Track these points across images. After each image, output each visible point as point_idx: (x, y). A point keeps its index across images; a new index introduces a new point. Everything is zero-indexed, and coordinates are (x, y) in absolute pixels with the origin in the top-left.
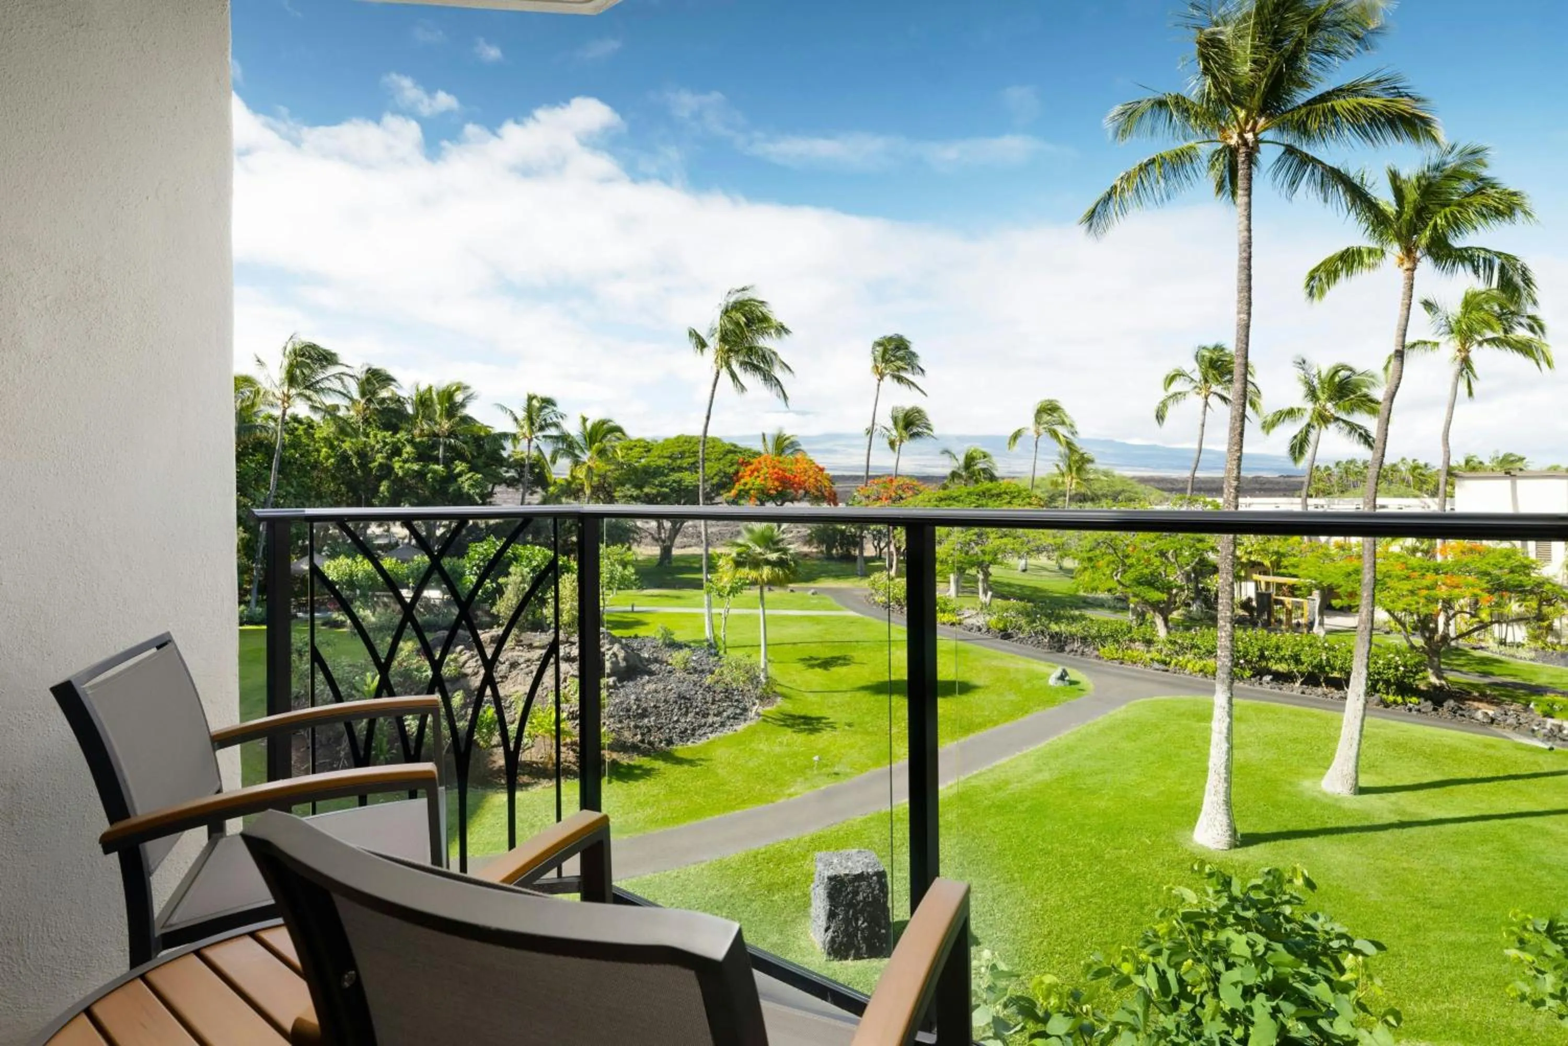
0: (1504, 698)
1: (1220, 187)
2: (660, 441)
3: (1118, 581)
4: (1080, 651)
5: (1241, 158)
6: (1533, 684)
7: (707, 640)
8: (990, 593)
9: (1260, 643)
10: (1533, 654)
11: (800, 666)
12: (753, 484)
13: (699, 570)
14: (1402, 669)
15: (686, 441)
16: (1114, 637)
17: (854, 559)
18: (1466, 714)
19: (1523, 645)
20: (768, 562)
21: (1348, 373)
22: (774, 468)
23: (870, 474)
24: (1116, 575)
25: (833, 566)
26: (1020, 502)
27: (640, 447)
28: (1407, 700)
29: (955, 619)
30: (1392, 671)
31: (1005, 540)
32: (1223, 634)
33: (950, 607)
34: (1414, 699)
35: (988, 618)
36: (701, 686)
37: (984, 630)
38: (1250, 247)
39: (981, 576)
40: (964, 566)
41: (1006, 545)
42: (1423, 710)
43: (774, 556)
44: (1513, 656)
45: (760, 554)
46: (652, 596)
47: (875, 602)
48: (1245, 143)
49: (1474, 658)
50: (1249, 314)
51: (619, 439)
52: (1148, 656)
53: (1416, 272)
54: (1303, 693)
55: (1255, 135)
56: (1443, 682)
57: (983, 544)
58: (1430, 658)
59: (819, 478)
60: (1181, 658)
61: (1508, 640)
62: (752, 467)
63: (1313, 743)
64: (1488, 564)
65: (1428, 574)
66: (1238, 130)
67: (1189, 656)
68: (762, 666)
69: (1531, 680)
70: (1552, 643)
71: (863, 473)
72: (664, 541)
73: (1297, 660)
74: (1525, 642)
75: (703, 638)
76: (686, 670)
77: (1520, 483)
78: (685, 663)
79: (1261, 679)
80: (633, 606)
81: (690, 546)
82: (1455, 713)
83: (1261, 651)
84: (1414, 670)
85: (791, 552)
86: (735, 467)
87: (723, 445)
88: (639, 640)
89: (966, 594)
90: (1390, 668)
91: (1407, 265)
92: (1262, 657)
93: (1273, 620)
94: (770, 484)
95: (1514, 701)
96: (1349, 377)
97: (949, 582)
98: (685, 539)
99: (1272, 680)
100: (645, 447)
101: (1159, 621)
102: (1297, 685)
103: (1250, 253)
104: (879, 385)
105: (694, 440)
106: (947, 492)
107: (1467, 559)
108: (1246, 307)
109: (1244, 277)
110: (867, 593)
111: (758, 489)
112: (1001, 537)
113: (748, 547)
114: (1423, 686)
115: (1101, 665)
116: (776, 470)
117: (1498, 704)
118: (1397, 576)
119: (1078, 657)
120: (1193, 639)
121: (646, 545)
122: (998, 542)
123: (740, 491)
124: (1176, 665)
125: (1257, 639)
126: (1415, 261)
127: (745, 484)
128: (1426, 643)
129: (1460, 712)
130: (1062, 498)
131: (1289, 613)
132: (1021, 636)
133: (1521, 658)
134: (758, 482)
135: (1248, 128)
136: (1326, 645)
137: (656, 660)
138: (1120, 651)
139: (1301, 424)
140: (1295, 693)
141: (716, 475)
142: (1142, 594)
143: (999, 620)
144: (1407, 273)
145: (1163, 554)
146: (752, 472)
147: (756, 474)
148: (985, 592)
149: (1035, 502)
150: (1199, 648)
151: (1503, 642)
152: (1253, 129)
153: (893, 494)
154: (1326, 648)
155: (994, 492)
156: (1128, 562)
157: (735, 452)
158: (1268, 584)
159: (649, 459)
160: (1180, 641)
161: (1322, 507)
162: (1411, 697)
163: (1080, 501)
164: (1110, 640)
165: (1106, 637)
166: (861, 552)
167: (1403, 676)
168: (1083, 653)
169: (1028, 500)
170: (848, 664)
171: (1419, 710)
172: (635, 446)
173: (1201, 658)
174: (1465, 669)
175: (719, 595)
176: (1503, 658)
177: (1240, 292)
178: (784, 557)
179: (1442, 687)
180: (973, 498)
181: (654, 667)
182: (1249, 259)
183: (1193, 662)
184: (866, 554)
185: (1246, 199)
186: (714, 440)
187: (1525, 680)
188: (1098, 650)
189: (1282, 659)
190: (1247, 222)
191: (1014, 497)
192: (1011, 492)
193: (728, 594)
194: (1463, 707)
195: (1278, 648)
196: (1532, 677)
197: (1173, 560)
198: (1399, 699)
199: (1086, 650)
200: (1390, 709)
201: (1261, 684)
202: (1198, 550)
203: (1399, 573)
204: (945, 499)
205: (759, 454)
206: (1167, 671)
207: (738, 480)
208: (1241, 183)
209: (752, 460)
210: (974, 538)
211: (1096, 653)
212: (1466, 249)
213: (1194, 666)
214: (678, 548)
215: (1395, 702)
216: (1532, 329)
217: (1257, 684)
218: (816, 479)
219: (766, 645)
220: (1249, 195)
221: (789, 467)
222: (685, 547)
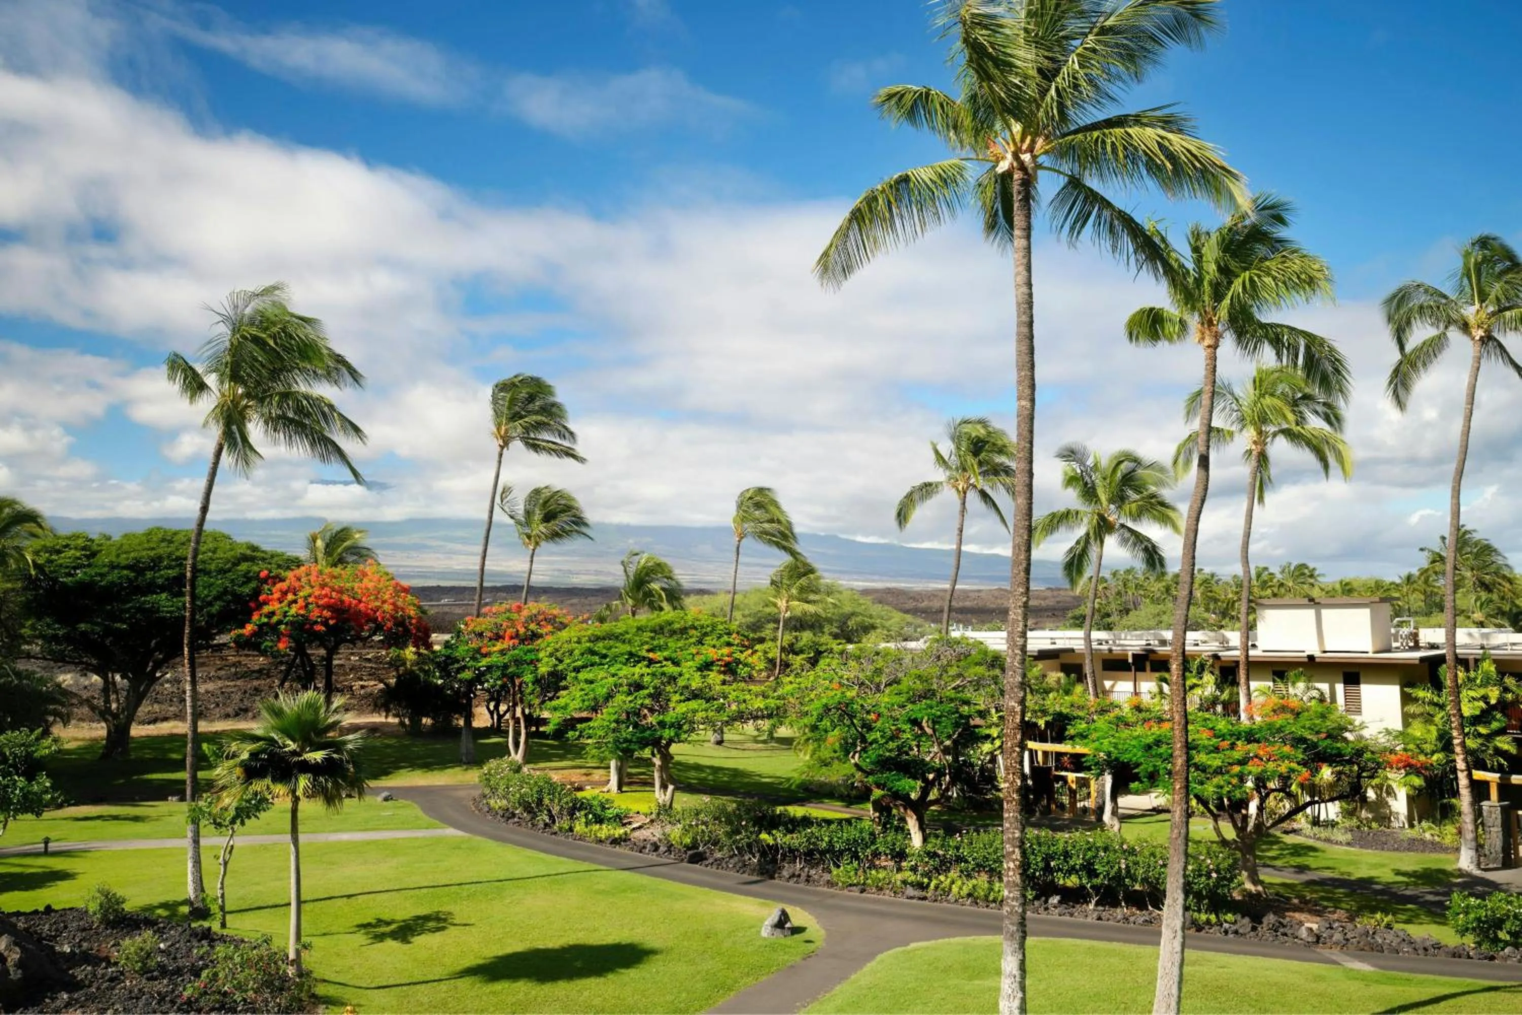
0: (1325, 903)
1: (991, 226)
2: (116, 537)
3: (856, 765)
4: (804, 875)
5: (1016, 187)
6: (1353, 878)
7: (187, 902)
8: (671, 787)
9: (1044, 849)
10: (1349, 836)
11: (361, 938)
12: (285, 614)
13: (179, 765)
14: (1214, 875)
15: (163, 540)
16: (853, 851)
17: (457, 731)
18: (1289, 932)
19: (1337, 823)
20: (305, 767)
21: (1132, 465)
22: (323, 586)
23: (485, 584)
24: (853, 757)
25: (418, 748)
26: (714, 642)
27: (76, 548)
28: (1222, 917)
29: (620, 831)
30: (1203, 879)
31: (694, 704)
32: (1011, 865)
33: (610, 813)
34: (1230, 917)
35: (668, 829)
36: (173, 1002)
37: (662, 849)
38: (1031, 308)
39: (657, 761)
40: (633, 747)
41: (695, 711)
42: (1241, 931)
43: (318, 756)
44: (1328, 840)
45: (294, 753)
46: (86, 819)
47: (490, 809)
48: (1022, 167)
49: (1286, 846)
50: (1033, 401)
51: (34, 535)
52: (899, 877)
53: (1218, 350)
54: (1099, 918)
55: (1034, 157)
56: (1260, 888)
57: (664, 709)
58: (1244, 855)
59: (400, 603)
60: (942, 878)
61: (1322, 818)
62: (283, 585)
63: (1119, 998)
64: (1304, 727)
65: (1239, 743)
66: (1013, 148)
67: (953, 874)
68: (292, 956)
69: (1349, 874)
70: (1367, 819)
71: (475, 584)
72: (115, 716)
73: (1092, 873)
74: (1339, 819)
75: (180, 898)
76: (145, 971)
77: (1325, 612)
78: (143, 961)
79: (1046, 902)
80: (47, 841)
81: (166, 719)
82: (1276, 931)
83: (1047, 858)
84: (1228, 876)
85: (350, 746)
86: (253, 585)
87: (233, 545)
88: (54, 917)
89: (634, 788)
90: (1200, 876)
91: (1208, 341)
92: (1048, 869)
93: (1053, 806)
94: (315, 614)
95: (1336, 908)
96: (1134, 471)
97: (609, 768)
98: (156, 707)
99: (1060, 902)
100: (84, 548)
101: (912, 824)
102: (1091, 906)
103: (1032, 316)
104: (501, 455)
105: (181, 538)
106: (606, 627)
107: (1279, 721)
108: (1028, 391)
109: (1024, 349)
110: (476, 793)
111: (292, 623)
112: (688, 700)
113: (272, 741)
114: (1237, 896)
115: (833, 896)
116: (327, 590)
117: (1318, 914)
118: (1204, 747)
119: (801, 885)
120: (958, 848)
121: (82, 720)
122: (682, 708)
123: (261, 626)
124: (937, 888)
125: (1040, 844)
126: (1217, 337)
127: (272, 614)
128: (1238, 836)
129: (1282, 930)
130: (772, 625)
131: (1073, 793)
132: (718, 855)
133: (1337, 843)
134: (293, 610)
135: (1025, 147)
136: (1125, 847)
137: (86, 958)
138: (860, 872)
139: (1080, 531)
140: (1089, 920)
141: (217, 598)
142: (890, 784)
143: (686, 831)
144: (1209, 350)
145: (915, 722)
146: (285, 593)
147: (290, 597)
148: (664, 787)
149: (736, 642)
150: (966, 862)
151: (1316, 822)
152: (1031, 149)
153: (522, 631)
154: (1125, 851)
155: (676, 626)
156: (871, 737)
157: (252, 559)
158: (1045, 754)
159: (92, 571)
160: (941, 852)
161: (1107, 642)
162: (1225, 914)
163: (796, 629)
164: (846, 857)
165: (841, 852)
166: (468, 722)
167: (1217, 885)
168: (808, 879)
169: (726, 638)
170: (443, 929)
171: (1236, 932)
172: (67, 546)
173: (969, 876)
174: (1278, 863)
175: (215, 823)
176: (1318, 844)
177: (1019, 370)
178: (335, 756)
179: (1259, 894)
180: (647, 635)
181: (81, 972)
182: (1030, 324)
183: (959, 883)
184: (476, 724)
185: (1023, 242)
186: (217, 537)
187: (1342, 874)
188: (830, 872)
189: (1072, 870)
190: (1025, 273)
191: (706, 634)
192: (702, 627)
193: (233, 822)
194: (1285, 922)
195: (1067, 855)
196: (1350, 869)
197: (929, 731)
198: (1213, 917)
199: (813, 872)
200: (1202, 933)
201: (1046, 909)
202: (961, 717)
203: (1206, 742)
204: (604, 639)
205: (298, 563)
206: (925, 898)
207: (260, 606)
208: (1019, 220)
209: (283, 574)
210: (647, 701)
211: (827, 877)
212: (1272, 326)
213: (961, 889)
214: (143, 723)
215: (1208, 922)
216: (1327, 419)
217: (1041, 910)
218: (394, 604)
219: (299, 902)
220: (1028, 237)
221: (348, 585)
222: (154, 721)
